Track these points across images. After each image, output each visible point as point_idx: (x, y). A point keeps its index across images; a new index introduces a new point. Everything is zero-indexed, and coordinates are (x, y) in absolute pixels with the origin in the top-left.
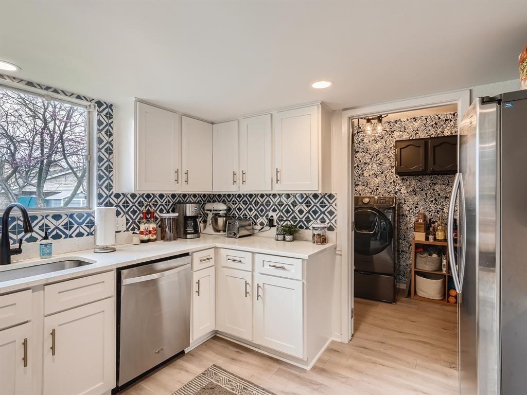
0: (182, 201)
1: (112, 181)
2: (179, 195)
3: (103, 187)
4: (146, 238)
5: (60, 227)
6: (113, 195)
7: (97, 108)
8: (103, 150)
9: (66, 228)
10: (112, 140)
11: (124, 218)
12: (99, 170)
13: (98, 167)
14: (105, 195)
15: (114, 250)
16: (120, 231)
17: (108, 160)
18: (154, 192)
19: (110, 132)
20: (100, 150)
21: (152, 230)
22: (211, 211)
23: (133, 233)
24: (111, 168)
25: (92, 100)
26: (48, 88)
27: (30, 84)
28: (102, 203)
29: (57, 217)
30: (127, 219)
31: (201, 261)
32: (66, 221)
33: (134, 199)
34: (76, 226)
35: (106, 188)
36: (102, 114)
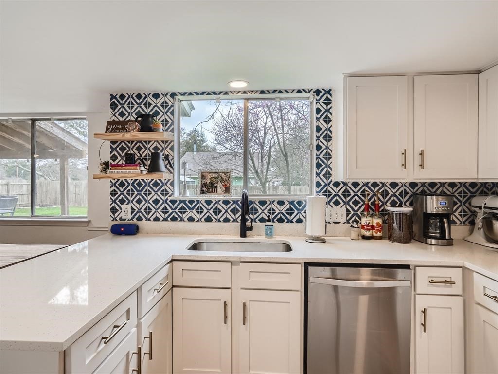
0: (428, 192)
1: (331, 169)
2: (423, 184)
3: (321, 175)
4: (367, 234)
5: (283, 212)
6: (332, 183)
7: (316, 97)
8: (321, 138)
9: (288, 214)
10: (331, 126)
11: (344, 209)
12: (317, 159)
13: (317, 155)
14: (323, 184)
15: (323, 241)
16: (339, 223)
17: (327, 147)
18: (383, 181)
19: (329, 118)
20: (318, 138)
21: (376, 225)
22: (480, 208)
23: (352, 226)
24: (329, 155)
25: (310, 91)
26: (274, 91)
27: (262, 92)
28: (320, 192)
29: (281, 203)
30: (348, 210)
31: (432, 281)
32: (288, 207)
33: (356, 187)
34: (296, 212)
35: (324, 176)
36: (320, 102)
